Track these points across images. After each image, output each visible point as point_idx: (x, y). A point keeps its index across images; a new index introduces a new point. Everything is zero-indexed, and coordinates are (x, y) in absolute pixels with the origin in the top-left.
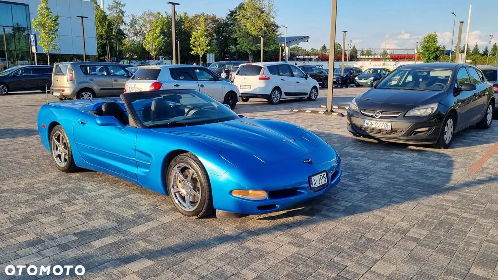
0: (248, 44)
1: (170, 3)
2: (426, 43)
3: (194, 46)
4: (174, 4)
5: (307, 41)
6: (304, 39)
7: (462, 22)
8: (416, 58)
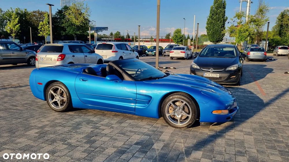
0: (74, 30)
1: (48, 4)
2: (176, 34)
3: (41, 31)
4: (50, 5)
5: (107, 30)
6: (105, 29)
7: (198, 24)
8: (170, 41)
